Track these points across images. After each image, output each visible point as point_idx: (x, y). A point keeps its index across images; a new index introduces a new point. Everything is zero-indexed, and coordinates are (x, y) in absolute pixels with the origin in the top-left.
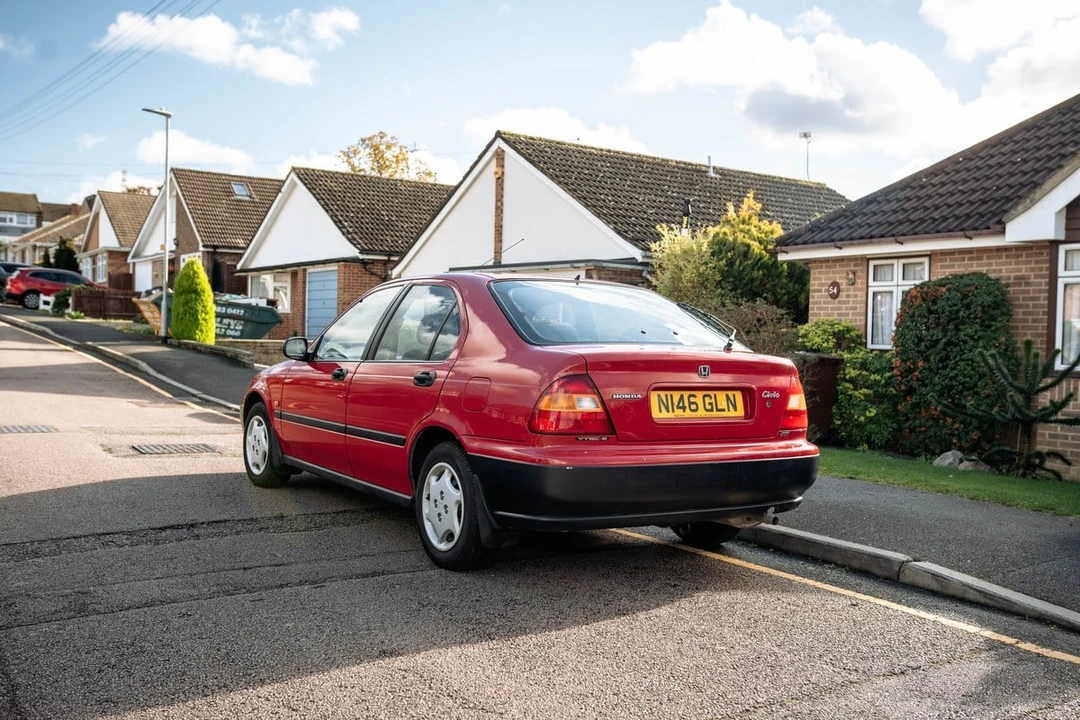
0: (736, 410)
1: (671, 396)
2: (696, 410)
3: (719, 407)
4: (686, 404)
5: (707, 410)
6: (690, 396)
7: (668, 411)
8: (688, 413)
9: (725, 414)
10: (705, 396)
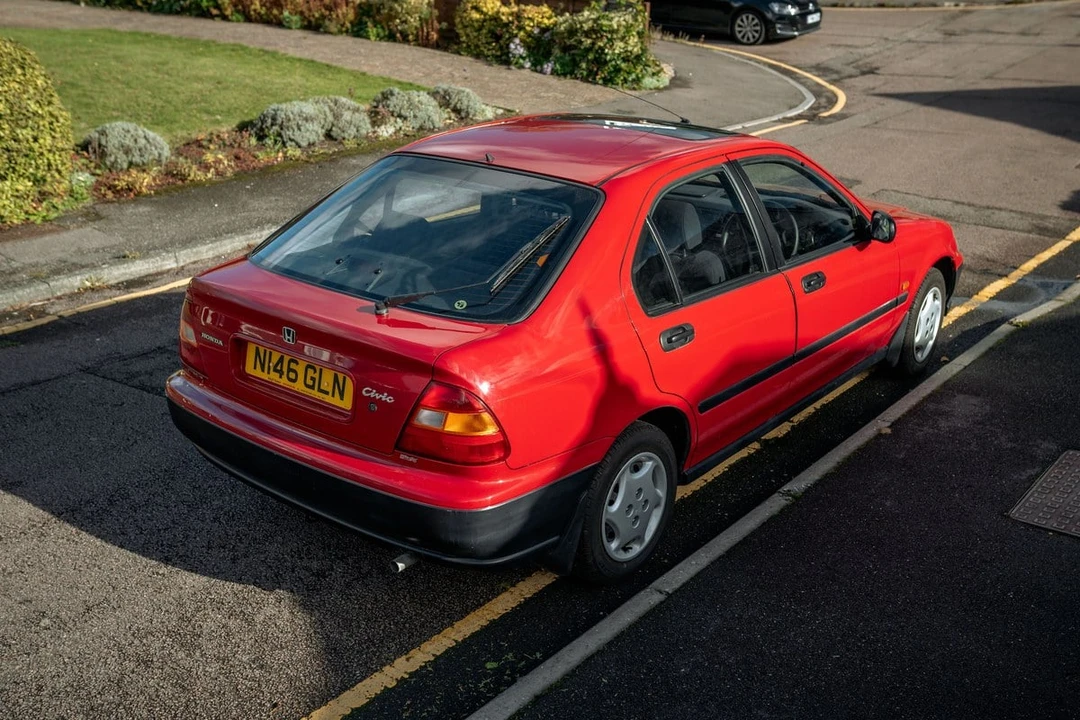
0: (342, 399)
1: (271, 353)
2: (294, 381)
3: (322, 388)
4: (285, 370)
5: (307, 386)
6: (291, 361)
7: (263, 371)
8: (284, 381)
9: (328, 399)
10: (308, 367)
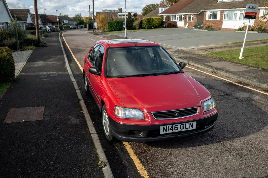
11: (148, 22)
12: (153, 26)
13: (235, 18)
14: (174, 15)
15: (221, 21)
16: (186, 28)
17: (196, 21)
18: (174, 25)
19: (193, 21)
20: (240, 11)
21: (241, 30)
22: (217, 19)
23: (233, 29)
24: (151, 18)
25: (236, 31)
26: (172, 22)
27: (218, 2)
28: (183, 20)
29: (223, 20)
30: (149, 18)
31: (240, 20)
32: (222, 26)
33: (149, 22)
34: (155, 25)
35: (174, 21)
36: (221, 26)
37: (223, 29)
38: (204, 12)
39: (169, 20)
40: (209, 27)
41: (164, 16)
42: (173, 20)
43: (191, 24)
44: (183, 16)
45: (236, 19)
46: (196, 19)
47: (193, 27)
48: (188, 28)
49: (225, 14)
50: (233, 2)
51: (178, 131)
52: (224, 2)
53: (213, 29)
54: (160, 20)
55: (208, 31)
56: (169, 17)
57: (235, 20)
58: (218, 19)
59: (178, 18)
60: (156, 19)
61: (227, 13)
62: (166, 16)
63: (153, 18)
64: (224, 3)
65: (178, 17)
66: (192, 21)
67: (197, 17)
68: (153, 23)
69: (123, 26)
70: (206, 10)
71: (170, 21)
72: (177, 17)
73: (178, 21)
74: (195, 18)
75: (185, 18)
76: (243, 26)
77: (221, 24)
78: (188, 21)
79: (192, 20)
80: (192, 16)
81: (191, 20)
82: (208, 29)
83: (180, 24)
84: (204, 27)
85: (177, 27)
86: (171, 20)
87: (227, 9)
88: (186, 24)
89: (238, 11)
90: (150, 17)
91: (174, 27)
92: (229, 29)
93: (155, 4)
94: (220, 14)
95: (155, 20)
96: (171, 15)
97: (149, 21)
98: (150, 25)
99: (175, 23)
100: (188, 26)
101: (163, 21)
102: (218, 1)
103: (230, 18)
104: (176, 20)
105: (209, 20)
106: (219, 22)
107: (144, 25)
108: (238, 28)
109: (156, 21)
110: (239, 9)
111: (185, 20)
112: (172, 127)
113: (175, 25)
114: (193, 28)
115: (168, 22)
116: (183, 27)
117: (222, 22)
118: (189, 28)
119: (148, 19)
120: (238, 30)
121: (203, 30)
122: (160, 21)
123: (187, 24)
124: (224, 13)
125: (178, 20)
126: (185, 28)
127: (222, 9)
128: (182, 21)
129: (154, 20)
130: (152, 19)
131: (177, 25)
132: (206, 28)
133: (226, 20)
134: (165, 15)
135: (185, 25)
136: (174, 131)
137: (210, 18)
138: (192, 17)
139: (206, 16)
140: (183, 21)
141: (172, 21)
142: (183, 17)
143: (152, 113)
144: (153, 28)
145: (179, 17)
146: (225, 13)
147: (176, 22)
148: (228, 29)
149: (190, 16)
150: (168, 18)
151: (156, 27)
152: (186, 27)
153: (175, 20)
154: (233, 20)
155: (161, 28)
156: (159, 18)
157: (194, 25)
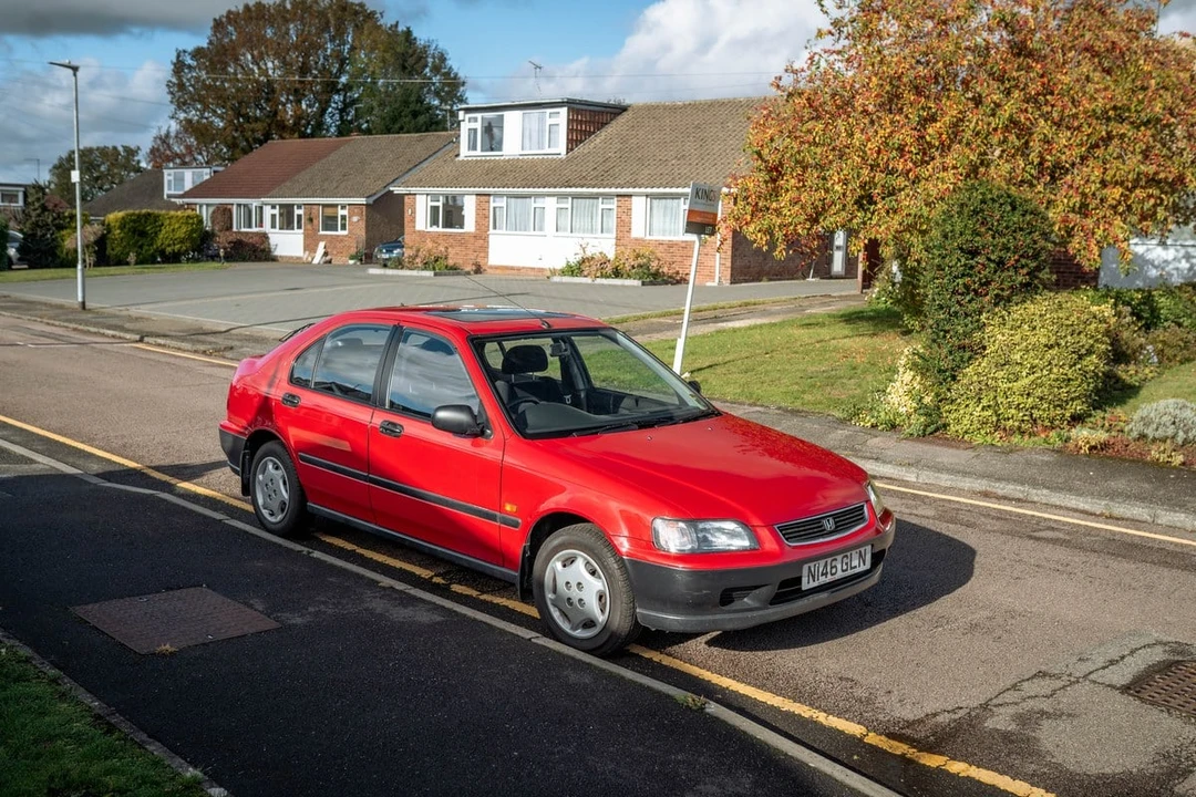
11: (134, 232)
12: (162, 252)
13: (538, 226)
14: (254, 203)
15: (481, 237)
16: (316, 261)
17: (361, 233)
18: (254, 251)
19: (345, 233)
20: (555, 198)
21: (572, 271)
22: (462, 227)
23: (533, 269)
24: (149, 214)
25: (556, 279)
26: (247, 233)
27: (461, 158)
28: (299, 227)
29: (491, 230)
30: (139, 216)
31: (559, 234)
32: (487, 257)
33: (143, 234)
34: (169, 245)
35: (254, 230)
36: (482, 255)
37: (491, 267)
38: (406, 197)
39: (231, 227)
40: (437, 261)
41: (204, 207)
42: (250, 226)
43: (339, 245)
44: (301, 212)
45: (541, 229)
46: (363, 225)
47: (352, 258)
48: (326, 262)
49: (494, 208)
50: (523, 161)
51: (837, 577)
52: (486, 161)
53: (454, 270)
54: (193, 224)
55: (436, 275)
56: (230, 211)
57: (536, 233)
58: (470, 225)
59: (273, 216)
60: (173, 221)
61: (504, 204)
62: (211, 209)
63: (158, 216)
64: (487, 165)
65: (276, 211)
66: (340, 232)
67: (364, 218)
68: (161, 236)
69: (6, 248)
70: (413, 190)
71: (235, 229)
72: (268, 212)
73: (277, 230)
74: (355, 219)
75: (311, 220)
76: (579, 258)
77: (485, 249)
78: (321, 233)
79: (344, 227)
80: (341, 212)
81: (337, 230)
82: (434, 269)
83: (287, 243)
84: (418, 260)
85: (274, 259)
86: (239, 226)
87: (506, 189)
88: (317, 245)
89: (547, 199)
90: (144, 211)
91: (257, 259)
92: (519, 269)
93: (115, 148)
94: (477, 209)
95: (170, 225)
96: (239, 205)
97: (141, 228)
98: (146, 247)
99: (263, 242)
100: (326, 254)
101: (207, 232)
102: (457, 155)
103: (517, 226)
104: (267, 227)
105: (429, 229)
106: (472, 240)
107: (113, 250)
108: (561, 265)
109: (173, 230)
110: (552, 190)
111: (309, 227)
112: (826, 565)
113: (263, 251)
114: (351, 262)
115: (227, 233)
116: (298, 258)
117: (486, 239)
118: (330, 262)
119: (134, 221)
120: (563, 273)
121: (415, 273)
122: (193, 231)
123: (322, 245)
124: (492, 205)
125: (273, 226)
126: (311, 263)
127: (482, 189)
128: (296, 231)
129: (163, 225)
130: (156, 221)
131: (270, 251)
132: (426, 266)
133: (504, 231)
134: (208, 205)
135: (310, 246)
136: (830, 578)
137: (435, 222)
138: (343, 218)
139: (414, 212)
140: (302, 231)
141: (243, 230)
142: (299, 216)
143: (776, 527)
144: (159, 263)
145: (281, 215)
146: (495, 205)
147: (265, 236)
148: (512, 268)
149: (329, 211)
150: (224, 213)
151: (174, 259)
152: (318, 258)
153: (262, 226)
154: (532, 233)
155: (197, 260)
156: (188, 217)
157: (353, 251)
